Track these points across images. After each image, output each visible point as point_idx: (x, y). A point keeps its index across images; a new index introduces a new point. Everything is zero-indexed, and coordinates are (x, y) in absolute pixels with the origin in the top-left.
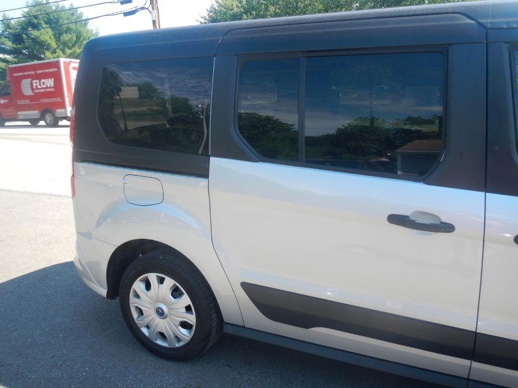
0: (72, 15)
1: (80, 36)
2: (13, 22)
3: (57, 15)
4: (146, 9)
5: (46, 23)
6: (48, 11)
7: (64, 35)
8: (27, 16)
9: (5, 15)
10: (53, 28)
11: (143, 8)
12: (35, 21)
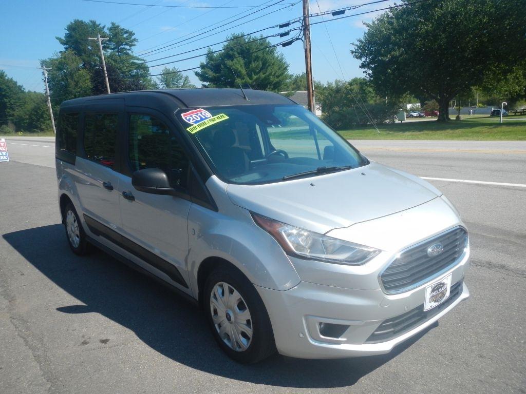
0: (262, 44)
1: (266, 63)
2: (215, 55)
3: (248, 46)
4: (300, 39)
5: (239, 54)
6: (242, 42)
7: (253, 63)
8: (227, 48)
9: (210, 49)
10: (244, 58)
11: (297, 39)
12: (231, 53)
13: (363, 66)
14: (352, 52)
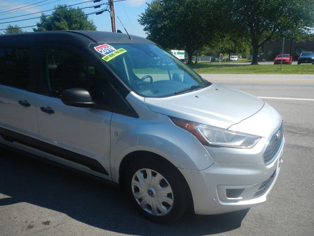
0: (78, 13)
1: (82, 25)
2: (47, 18)
3: (70, 14)
4: (107, 10)
5: (64, 18)
6: (66, 11)
7: (73, 24)
8: (54, 14)
9: (43, 14)
10: (67, 21)
11: (106, 10)
12: (58, 17)
13: (145, 30)
14: (139, 21)
